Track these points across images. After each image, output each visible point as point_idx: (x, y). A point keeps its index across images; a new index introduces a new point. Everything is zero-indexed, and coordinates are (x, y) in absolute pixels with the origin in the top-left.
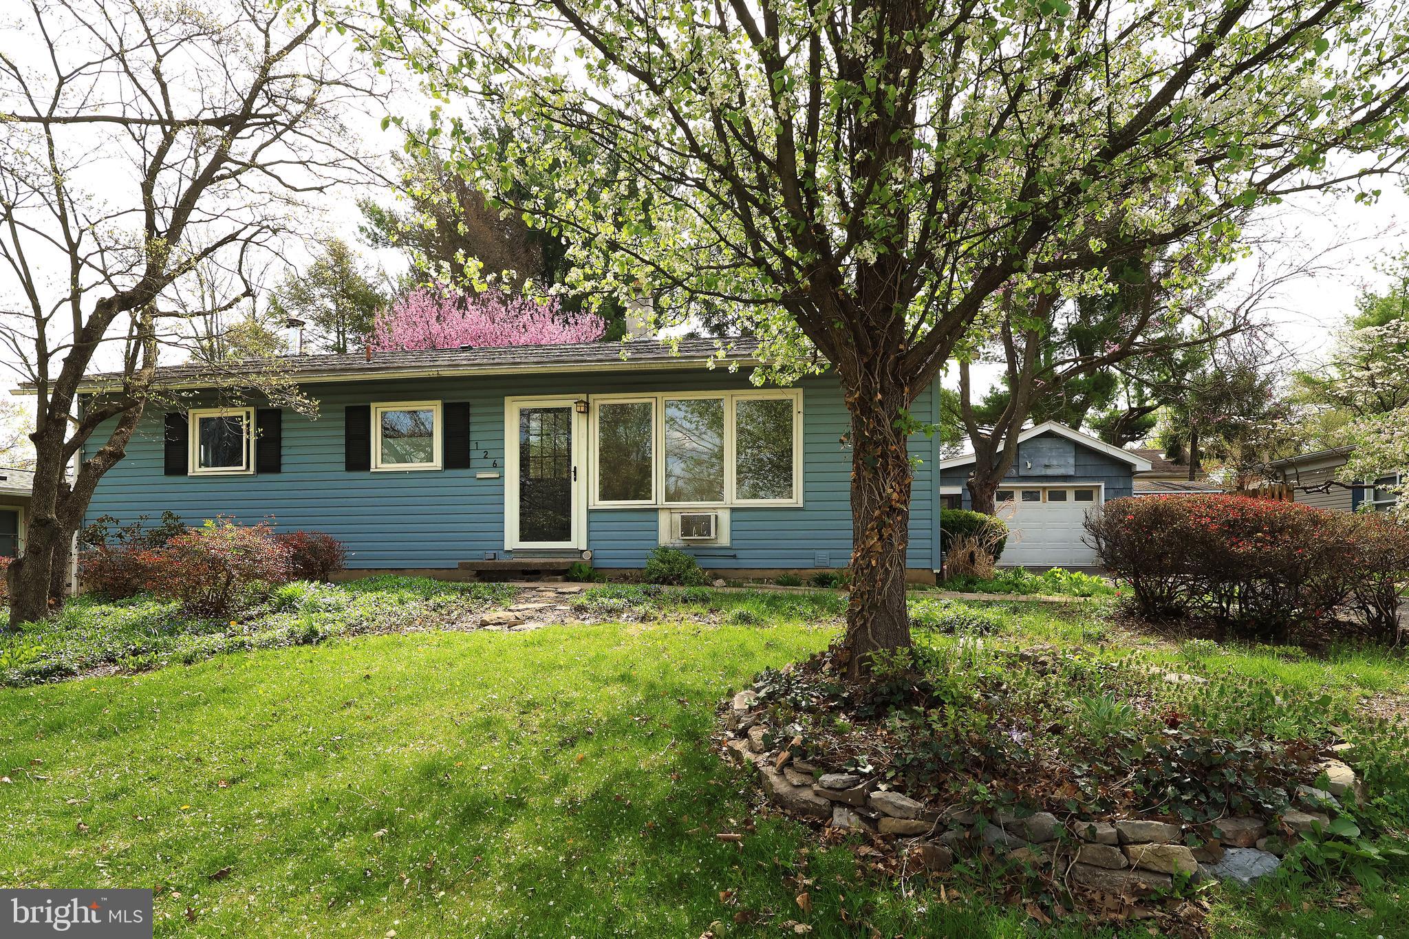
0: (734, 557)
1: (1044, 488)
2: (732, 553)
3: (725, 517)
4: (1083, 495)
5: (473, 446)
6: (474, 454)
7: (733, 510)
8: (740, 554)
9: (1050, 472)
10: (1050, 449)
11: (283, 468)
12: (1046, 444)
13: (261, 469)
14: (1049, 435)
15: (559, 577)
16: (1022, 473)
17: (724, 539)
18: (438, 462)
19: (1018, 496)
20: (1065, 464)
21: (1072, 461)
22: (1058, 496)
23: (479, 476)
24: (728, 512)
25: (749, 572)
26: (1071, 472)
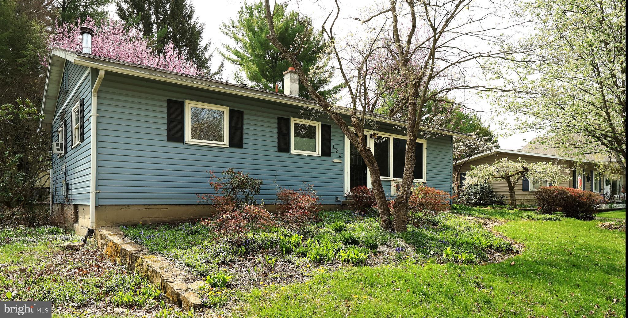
5: (332, 147)
6: (333, 151)
11: (245, 146)
18: (317, 153)
23: (334, 161)
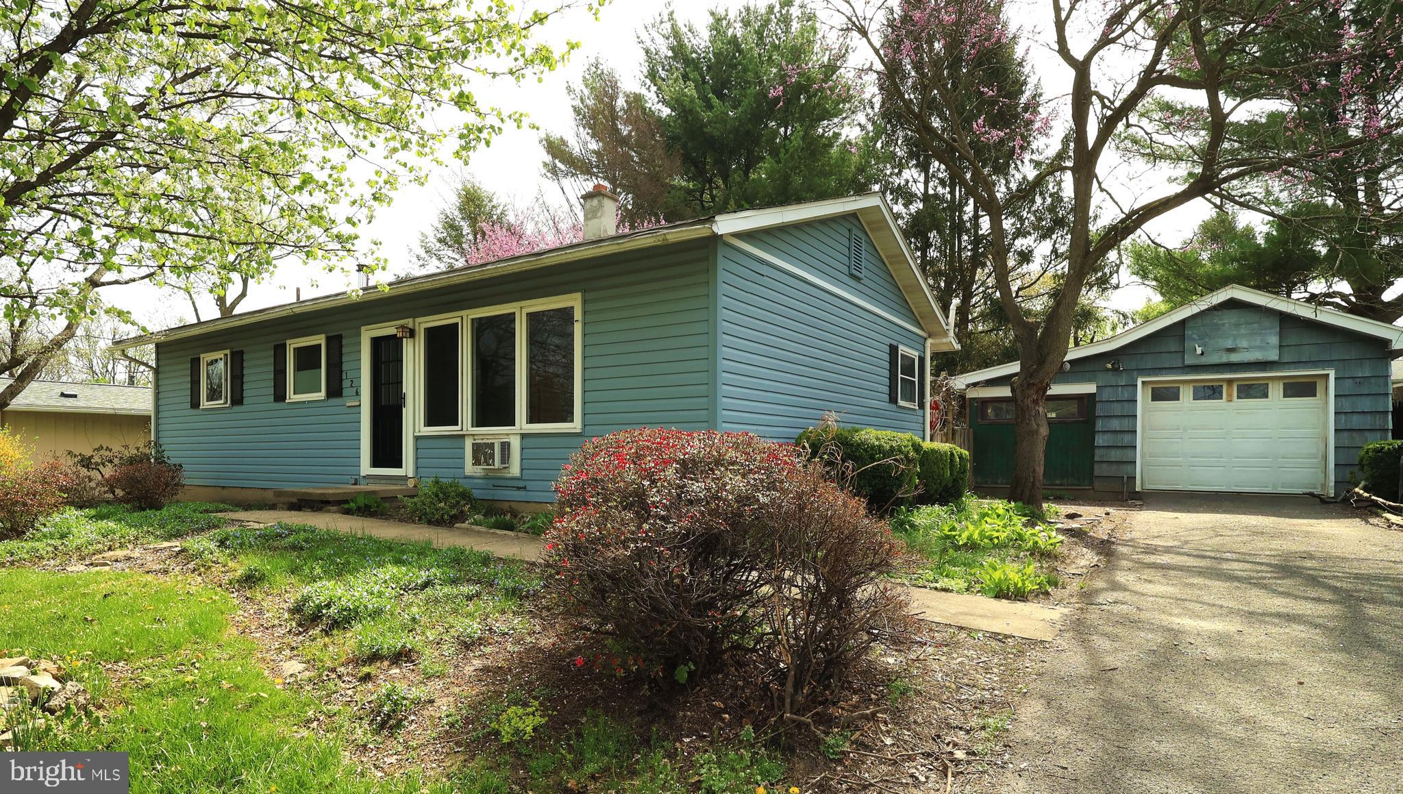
0: (524, 488)
1: (1230, 382)
2: (520, 484)
3: (516, 443)
4: (1301, 389)
5: (344, 375)
6: (345, 383)
7: (524, 436)
8: (530, 485)
9: (1235, 358)
10: (1237, 325)
11: (245, 401)
12: (1230, 318)
13: (234, 403)
14: (1232, 304)
15: (334, 508)
16: (1189, 360)
17: (515, 469)
18: (322, 395)
19: (1186, 393)
20: (1266, 345)
21: (1274, 340)
22: (1251, 391)
23: (347, 404)
24: (518, 438)
25: (538, 506)
26: (1273, 356)
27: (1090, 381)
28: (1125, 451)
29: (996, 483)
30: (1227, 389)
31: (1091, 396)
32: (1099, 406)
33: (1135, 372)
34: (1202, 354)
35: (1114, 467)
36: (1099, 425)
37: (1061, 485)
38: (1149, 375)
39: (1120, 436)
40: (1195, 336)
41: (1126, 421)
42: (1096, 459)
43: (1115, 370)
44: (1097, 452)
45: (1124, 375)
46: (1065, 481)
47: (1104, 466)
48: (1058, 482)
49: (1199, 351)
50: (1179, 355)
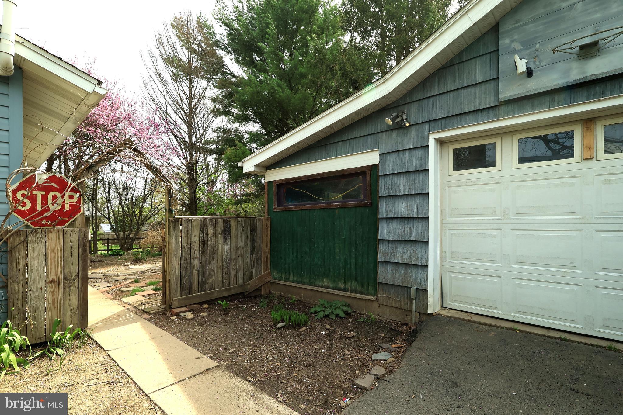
9: (598, 66)
27: (371, 147)
28: (414, 248)
29: (288, 280)
30: (583, 139)
31: (374, 168)
32: (382, 182)
33: (427, 126)
34: (529, 73)
35: (401, 272)
36: (384, 210)
37: (345, 290)
38: (445, 128)
39: (407, 225)
40: (516, 46)
41: (415, 203)
42: (381, 258)
43: (399, 127)
44: (382, 248)
45: (412, 133)
46: (348, 286)
47: (390, 268)
48: (342, 286)
49: (522, 67)
50: (490, 86)
